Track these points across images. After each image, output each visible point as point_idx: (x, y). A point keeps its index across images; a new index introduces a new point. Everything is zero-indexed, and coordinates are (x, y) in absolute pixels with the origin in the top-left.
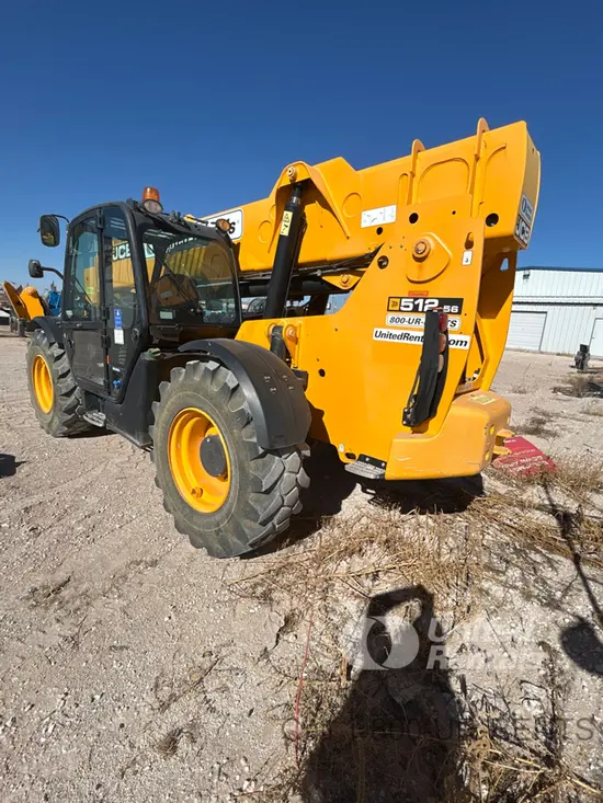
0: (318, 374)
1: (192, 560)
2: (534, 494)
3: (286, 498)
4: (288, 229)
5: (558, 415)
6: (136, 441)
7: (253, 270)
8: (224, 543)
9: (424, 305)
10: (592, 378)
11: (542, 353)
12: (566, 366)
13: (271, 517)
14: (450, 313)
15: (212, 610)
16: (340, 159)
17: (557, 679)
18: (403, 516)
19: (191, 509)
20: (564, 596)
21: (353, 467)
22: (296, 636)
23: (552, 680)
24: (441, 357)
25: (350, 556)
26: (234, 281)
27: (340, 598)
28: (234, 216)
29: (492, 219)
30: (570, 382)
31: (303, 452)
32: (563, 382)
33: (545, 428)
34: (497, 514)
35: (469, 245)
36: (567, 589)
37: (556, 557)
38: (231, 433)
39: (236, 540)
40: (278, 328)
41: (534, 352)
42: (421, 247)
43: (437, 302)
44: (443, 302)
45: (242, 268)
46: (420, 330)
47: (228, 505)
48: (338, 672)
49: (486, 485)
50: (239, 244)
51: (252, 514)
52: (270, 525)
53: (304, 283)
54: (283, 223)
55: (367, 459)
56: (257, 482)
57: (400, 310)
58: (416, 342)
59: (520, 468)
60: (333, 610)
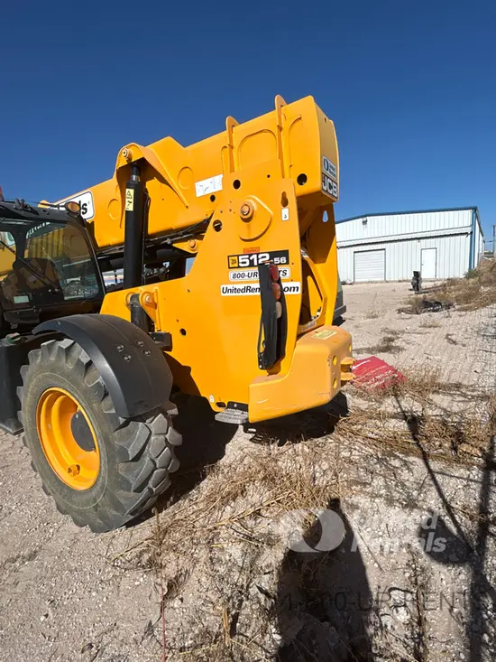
0: (180, 334)
1: (75, 541)
2: (389, 405)
3: (157, 461)
4: (132, 205)
5: (403, 332)
6: (8, 429)
7: (109, 246)
8: (103, 516)
9: (258, 259)
10: (425, 297)
11: (387, 282)
12: (406, 290)
13: (145, 483)
14: (280, 264)
15: (94, 594)
16: (169, 139)
17: (420, 578)
18: (281, 448)
19: (68, 488)
20: (419, 494)
21: (223, 416)
22: (182, 600)
23: (416, 579)
24: (278, 304)
25: (234, 500)
26: (93, 259)
27: (225, 546)
28: (84, 198)
29: (302, 179)
30: (410, 303)
31: (170, 412)
32: (405, 303)
33: (394, 344)
34: (361, 429)
35: (285, 203)
36: (421, 487)
37: (411, 459)
38: (92, 408)
39: (114, 512)
40: (135, 296)
41: (381, 282)
42: (246, 209)
43: (267, 255)
44: (273, 255)
45: (99, 244)
46: (256, 282)
47: (101, 479)
48: (222, 631)
49: (350, 404)
50: (93, 222)
51: (124, 484)
52: (146, 490)
53: (158, 252)
54: (127, 200)
55: (235, 405)
56: (124, 452)
57: (239, 267)
58: (255, 294)
59: (377, 384)
60: (219, 560)
